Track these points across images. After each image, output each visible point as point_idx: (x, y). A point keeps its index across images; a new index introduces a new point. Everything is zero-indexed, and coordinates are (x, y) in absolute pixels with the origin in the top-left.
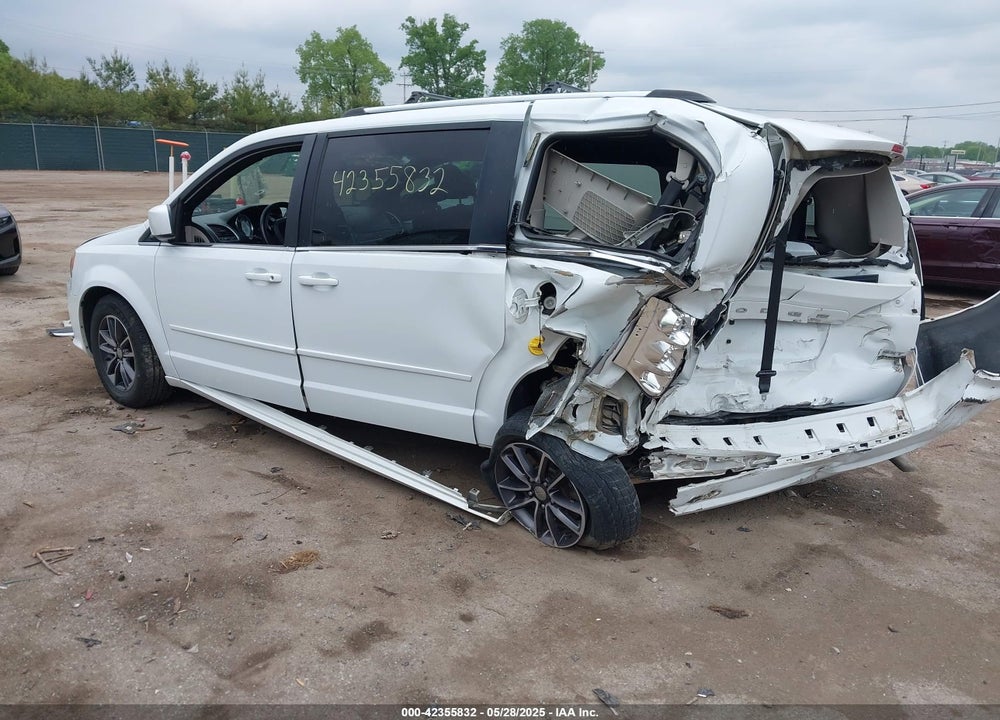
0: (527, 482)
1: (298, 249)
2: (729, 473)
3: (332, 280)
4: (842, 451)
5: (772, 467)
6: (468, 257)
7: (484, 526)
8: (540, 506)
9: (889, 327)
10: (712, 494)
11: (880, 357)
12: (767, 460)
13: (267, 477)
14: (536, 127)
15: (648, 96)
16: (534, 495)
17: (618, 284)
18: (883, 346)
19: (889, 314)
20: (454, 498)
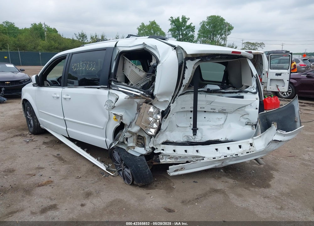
0: (119, 162)
1: (64, 87)
2: (187, 162)
3: (69, 97)
4: (228, 156)
5: (202, 161)
6: (99, 90)
9: (248, 114)
10: (182, 169)
11: (246, 125)
12: (201, 158)
13: (56, 157)
14: (118, 49)
18: (247, 120)
19: (248, 109)
20: (102, 167)
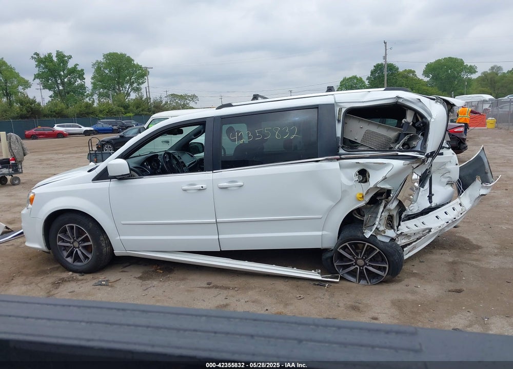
1: (214, 171)
2: (418, 239)
3: (240, 183)
4: (450, 222)
5: (431, 233)
6: (319, 163)
7: (332, 284)
8: (360, 268)
9: (449, 172)
10: (414, 248)
11: (447, 184)
12: (427, 231)
14: (339, 106)
15: (384, 90)
16: (356, 264)
17: (408, 164)
18: (447, 180)
19: (449, 167)
20: (314, 275)
